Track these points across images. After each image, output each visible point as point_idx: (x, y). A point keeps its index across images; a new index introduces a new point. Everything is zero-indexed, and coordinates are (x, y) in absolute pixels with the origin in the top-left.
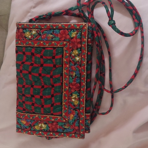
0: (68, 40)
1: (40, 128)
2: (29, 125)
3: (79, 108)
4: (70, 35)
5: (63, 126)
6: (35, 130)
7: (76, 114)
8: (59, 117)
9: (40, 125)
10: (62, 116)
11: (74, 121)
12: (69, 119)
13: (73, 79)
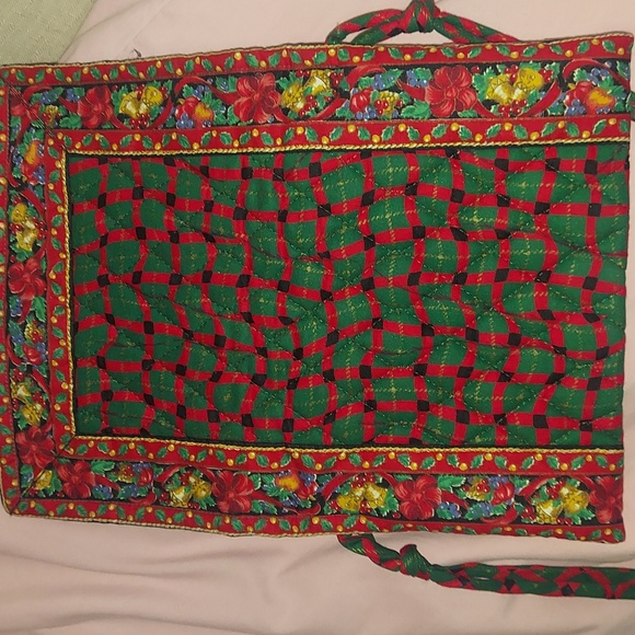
0: (63, 460)
1: (143, 96)
2: (181, 101)
3: (11, 192)
4: (55, 477)
5: (65, 113)
6: (159, 84)
7: (19, 166)
8: (79, 150)
9: (143, 108)
10: (67, 154)
11: (25, 140)
12: (43, 144)
13: (34, 312)
